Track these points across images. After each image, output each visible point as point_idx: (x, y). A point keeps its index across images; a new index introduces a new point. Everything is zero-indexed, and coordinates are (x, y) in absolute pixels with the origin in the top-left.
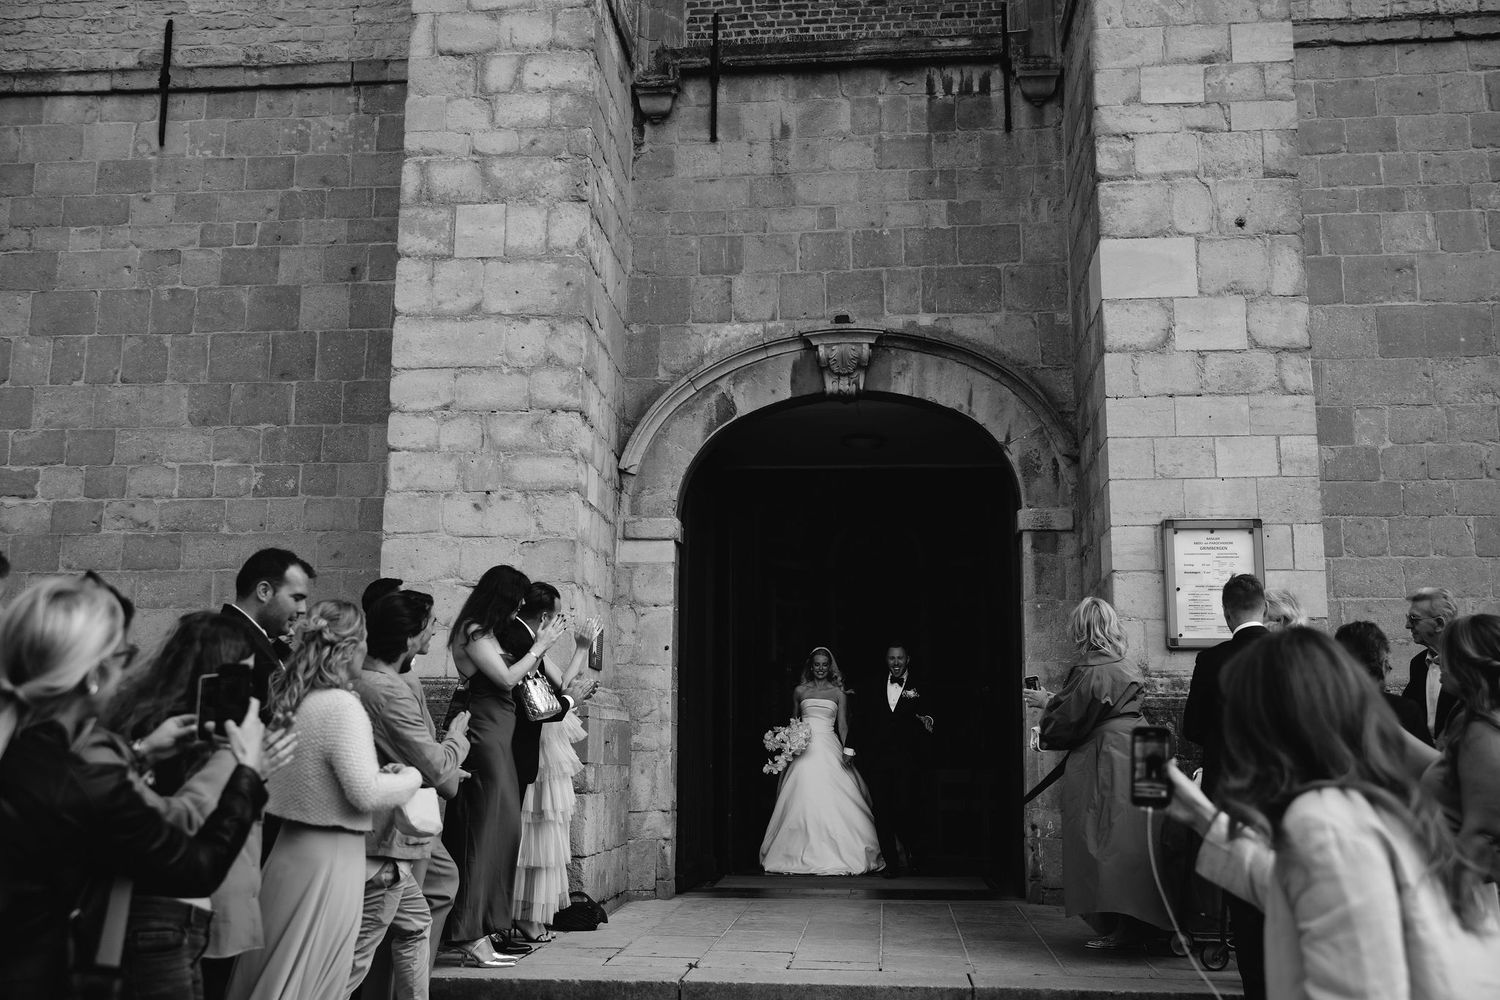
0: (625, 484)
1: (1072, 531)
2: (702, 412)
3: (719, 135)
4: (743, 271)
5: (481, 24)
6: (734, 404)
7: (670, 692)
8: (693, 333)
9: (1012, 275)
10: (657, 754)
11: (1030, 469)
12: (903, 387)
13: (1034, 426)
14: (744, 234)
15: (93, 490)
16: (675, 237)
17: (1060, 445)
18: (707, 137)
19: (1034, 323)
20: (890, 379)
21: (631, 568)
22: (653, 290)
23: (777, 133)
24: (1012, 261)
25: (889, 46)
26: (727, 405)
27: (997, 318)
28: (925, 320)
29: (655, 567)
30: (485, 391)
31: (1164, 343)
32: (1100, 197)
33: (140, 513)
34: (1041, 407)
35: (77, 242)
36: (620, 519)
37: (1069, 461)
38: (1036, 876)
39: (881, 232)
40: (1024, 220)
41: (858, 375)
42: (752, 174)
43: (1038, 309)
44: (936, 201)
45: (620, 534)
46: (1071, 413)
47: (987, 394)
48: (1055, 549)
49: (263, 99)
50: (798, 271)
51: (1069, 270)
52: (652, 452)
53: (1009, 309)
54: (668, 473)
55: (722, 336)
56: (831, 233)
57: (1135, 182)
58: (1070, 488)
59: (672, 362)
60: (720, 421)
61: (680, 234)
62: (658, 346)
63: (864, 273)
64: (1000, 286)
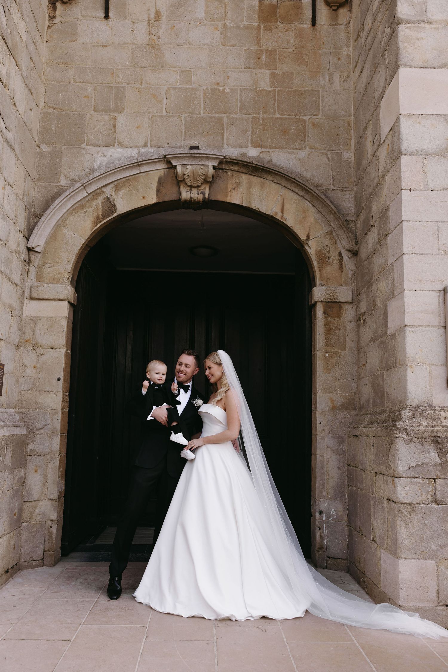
0: (32, 259)
1: (351, 303)
2: (91, 210)
3: (111, 14)
4: (125, 111)
6: (115, 205)
7: (60, 411)
8: (87, 153)
9: (314, 125)
10: (48, 457)
11: (324, 259)
12: (235, 198)
13: (327, 229)
14: (126, 86)
16: (75, 83)
17: (344, 243)
18: (102, 15)
19: (328, 158)
20: (227, 192)
21: (35, 320)
22: (59, 121)
23: (152, 16)
24: (314, 115)
26: (110, 206)
27: (302, 154)
28: (253, 152)
29: (53, 321)
32: (399, 35)
34: (332, 216)
36: (28, 285)
37: (350, 254)
38: (321, 548)
39: (224, 90)
40: (323, 87)
41: (205, 188)
42: (134, 44)
43: (331, 149)
44: (262, 71)
45: (27, 295)
46: (352, 221)
47: (294, 205)
48: (339, 315)
50: (164, 113)
51: (353, 123)
52: (53, 236)
53: (311, 148)
54: (65, 252)
55: (108, 156)
56: (189, 89)
57: (426, 25)
58: (350, 273)
59: (71, 173)
60: (104, 217)
61: (80, 82)
62: (61, 161)
63: (211, 118)
64: (305, 132)
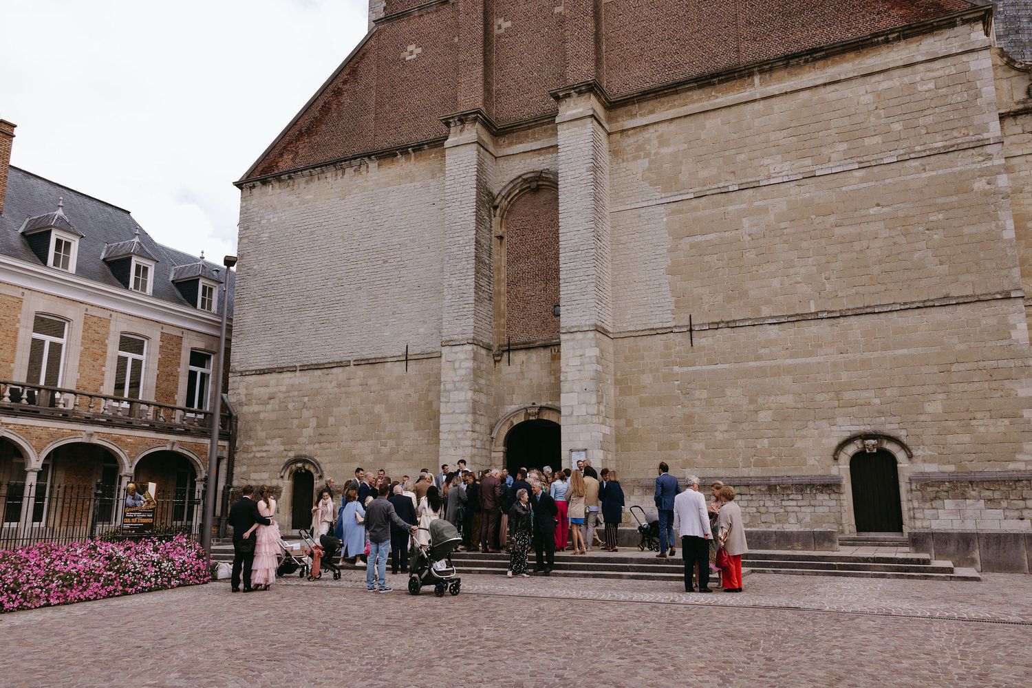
0: (493, 441)
2: (507, 425)
3: (510, 364)
4: (515, 394)
5: (453, 355)
8: (505, 408)
12: (545, 418)
14: (515, 386)
15: (398, 445)
18: (508, 364)
20: (543, 416)
21: (493, 457)
22: (498, 399)
23: (522, 363)
25: (543, 342)
26: (512, 423)
28: (550, 403)
29: (499, 458)
30: (456, 428)
31: (571, 414)
33: (406, 449)
35: (393, 393)
36: (492, 449)
39: (541, 384)
41: (536, 416)
42: (517, 372)
45: (492, 451)
49: (425, 360)
50: (525, 393)
52: (498, 434)
54: (501, 437)
55: (511, 408)
56: (532, 385)
57: (567, 382)
59: (502, 414)
60: (511, 426)
61: (503, 386)
62: (499, 411)
63: (538, 393)
